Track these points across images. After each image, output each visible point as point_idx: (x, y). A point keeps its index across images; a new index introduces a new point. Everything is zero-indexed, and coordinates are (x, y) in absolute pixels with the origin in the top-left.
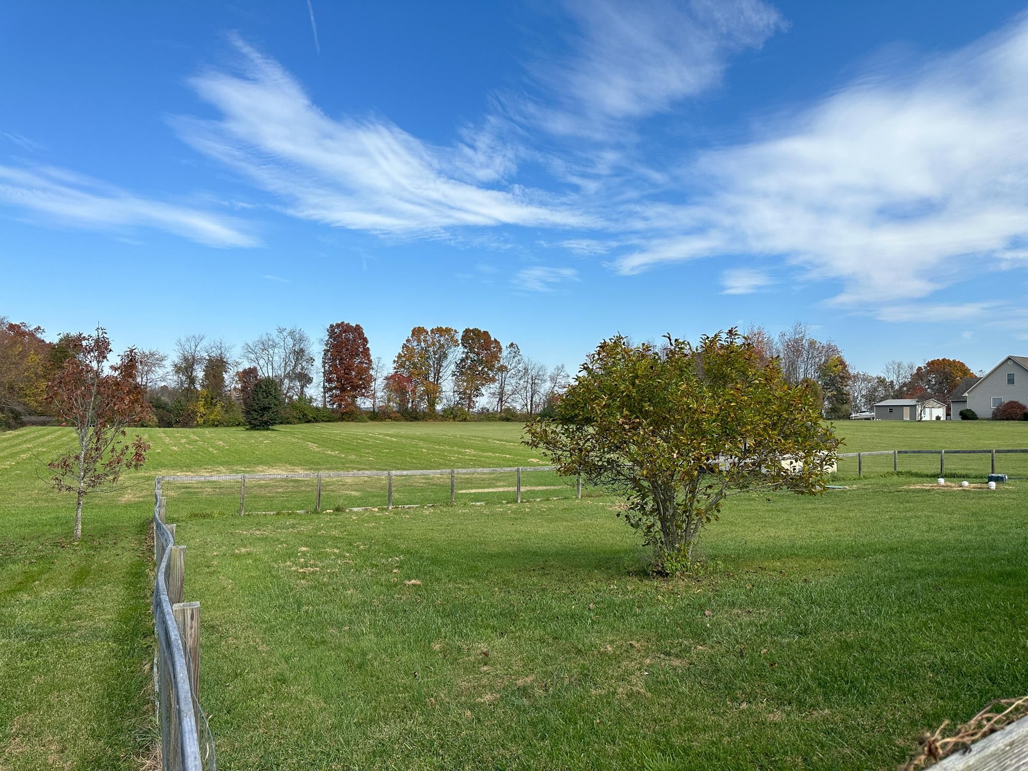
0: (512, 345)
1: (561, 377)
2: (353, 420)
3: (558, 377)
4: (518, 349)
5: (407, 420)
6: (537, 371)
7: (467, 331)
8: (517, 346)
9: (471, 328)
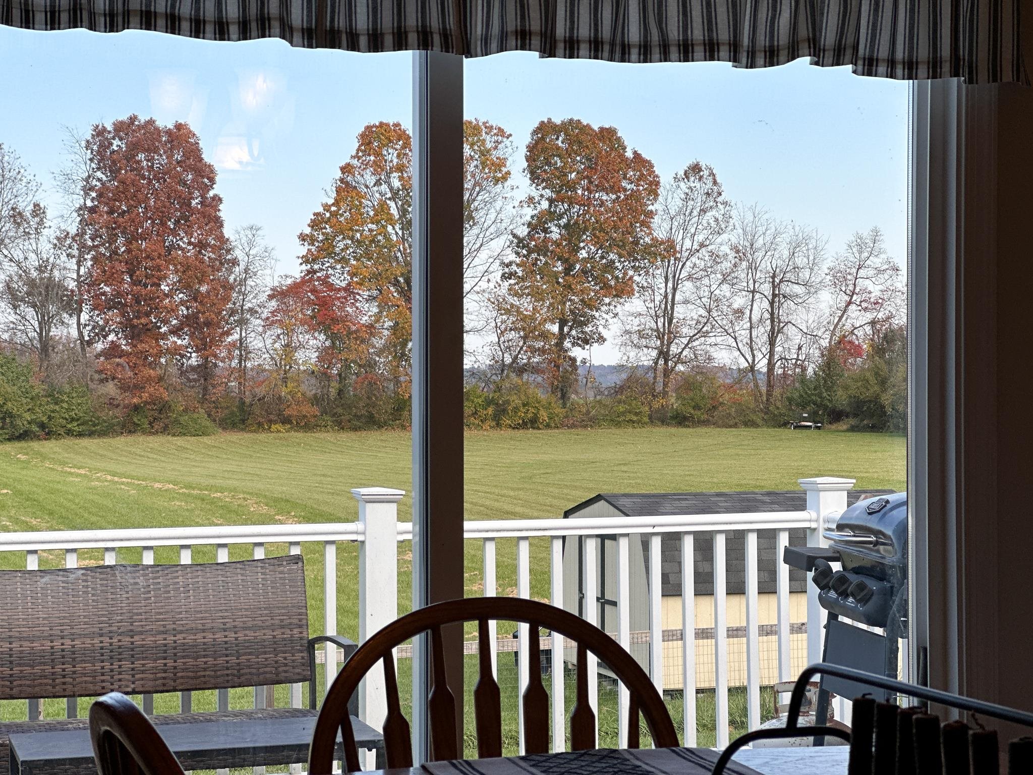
0: (695, 169)
1: (871, 272)
2: (165, 430)
3: (862, 273)
4: (715, 183)
5: (341, 425)
6: (786, 254)
7: (545, 130)
8: (712, 174)
9: (557, 121)
